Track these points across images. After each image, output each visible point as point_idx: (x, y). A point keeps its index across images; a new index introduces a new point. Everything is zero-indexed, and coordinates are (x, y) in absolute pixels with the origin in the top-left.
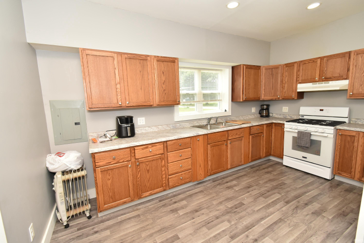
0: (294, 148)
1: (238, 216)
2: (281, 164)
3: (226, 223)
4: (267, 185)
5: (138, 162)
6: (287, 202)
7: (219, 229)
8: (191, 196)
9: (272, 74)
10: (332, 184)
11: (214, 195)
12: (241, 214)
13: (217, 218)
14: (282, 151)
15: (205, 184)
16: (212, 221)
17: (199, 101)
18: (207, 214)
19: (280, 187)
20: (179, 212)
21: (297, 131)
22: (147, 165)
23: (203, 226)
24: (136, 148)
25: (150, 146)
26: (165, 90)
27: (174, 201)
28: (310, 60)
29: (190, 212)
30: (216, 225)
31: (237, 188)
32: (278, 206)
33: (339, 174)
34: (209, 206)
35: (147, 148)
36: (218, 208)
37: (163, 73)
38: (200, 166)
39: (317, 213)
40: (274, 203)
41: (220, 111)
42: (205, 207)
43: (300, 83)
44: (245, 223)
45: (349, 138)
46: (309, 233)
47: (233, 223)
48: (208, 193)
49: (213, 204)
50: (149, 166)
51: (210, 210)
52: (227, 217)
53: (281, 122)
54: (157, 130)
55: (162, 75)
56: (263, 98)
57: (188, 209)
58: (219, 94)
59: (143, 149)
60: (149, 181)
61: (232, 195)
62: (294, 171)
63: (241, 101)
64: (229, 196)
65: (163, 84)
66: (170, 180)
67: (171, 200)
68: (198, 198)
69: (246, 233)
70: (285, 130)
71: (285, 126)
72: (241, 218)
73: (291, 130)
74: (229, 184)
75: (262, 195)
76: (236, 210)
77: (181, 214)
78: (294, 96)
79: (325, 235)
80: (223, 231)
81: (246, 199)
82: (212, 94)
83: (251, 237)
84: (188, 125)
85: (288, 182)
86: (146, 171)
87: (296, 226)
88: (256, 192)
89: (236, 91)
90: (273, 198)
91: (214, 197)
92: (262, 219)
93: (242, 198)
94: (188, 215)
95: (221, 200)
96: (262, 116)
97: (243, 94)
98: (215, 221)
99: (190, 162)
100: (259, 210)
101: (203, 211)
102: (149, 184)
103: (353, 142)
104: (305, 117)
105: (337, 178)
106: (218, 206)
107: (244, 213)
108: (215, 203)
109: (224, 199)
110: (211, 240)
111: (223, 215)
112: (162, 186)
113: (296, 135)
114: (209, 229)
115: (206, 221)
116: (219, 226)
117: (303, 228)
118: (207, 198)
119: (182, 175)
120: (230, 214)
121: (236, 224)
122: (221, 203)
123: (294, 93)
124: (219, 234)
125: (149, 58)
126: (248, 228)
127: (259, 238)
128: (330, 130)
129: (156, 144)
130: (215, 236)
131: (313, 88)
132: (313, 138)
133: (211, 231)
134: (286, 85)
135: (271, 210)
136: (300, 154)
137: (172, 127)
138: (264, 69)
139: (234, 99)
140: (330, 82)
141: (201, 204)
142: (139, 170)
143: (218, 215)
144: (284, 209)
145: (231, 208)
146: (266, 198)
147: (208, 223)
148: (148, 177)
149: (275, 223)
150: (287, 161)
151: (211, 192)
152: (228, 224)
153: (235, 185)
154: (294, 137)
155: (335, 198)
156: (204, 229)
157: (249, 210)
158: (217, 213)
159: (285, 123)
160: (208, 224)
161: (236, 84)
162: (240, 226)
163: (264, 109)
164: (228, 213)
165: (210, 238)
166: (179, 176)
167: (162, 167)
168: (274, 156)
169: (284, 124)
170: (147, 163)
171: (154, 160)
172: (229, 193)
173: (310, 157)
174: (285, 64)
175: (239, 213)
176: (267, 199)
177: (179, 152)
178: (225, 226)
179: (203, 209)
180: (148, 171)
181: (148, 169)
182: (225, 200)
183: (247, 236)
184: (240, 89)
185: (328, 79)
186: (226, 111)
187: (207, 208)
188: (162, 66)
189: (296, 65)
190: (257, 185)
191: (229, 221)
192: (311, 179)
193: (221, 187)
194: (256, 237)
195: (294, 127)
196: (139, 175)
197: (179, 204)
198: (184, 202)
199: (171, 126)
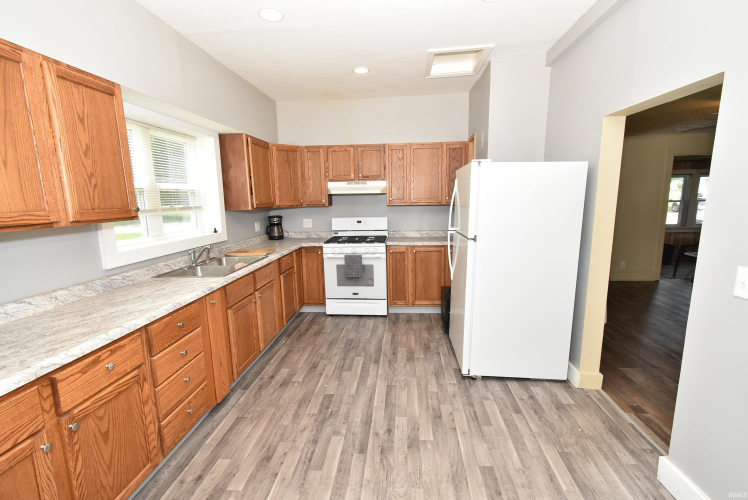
0: (340, 284)
1: (340, 417)
2: (324, 314)
3: (335, 439)
4: (335, 352)
5: (72, 420)
6: (377, 362)
7: (334, 454)
8: (223, 441)
9: (288, 161)
10: (391, 319)
11: (272, 410)
12: (341, 412)
13: (315, 442)
14: (321, 293)
15: (232, 401)
16: (313, 453)
17: (156, 210)
18: (293, 449)
19: (350, 346)
20: (229, 489)
21: (343, 256)
22: (101, 419)
23: (306, 472)
24: (57, 376)
25: (105, 354)
26: (92, 175)
27: (190, 478)
28: (341, 146)
29: (258, 469)
30: (324, 453)
31: (299, 378)
32: (372, 373)
33: (395, 304)
34: (283, 435)
35: (97, 362)
36: (301, 427)
37: (82, 120)
38: (221, 365)
39: (411, 358)
40: (365, 371)
41: (198, 234)
42: (276, 440)
43: (331, 181)
44: (358, 420)
45: (399, 255)
46: (423, 383)
47: (344, 431)
48: (256, 414)
49: (287, 426)
50: (106, 419)
51: (292, 438)
52: (327, 430)
53: (316, 245)
54: (50, 307)
55: (79, 126)
56: (278, 203)
57: (247, 468)
58: (193, 192)
59: (83, 372)
60: (109, 469)
61: (302, 393)
62: (344, 318)
63: (250, 208)
64: (300, 397)
65: (85, 153)
66: (165, 431)
67: (182, 482)
68: (245, 435)
69: (371, 431)
70: (325, 256)
71: (325, 251)
72: (347, 417)
73: (334, 256)
74: (279, 378)
75: (341, 368)
76: (330, 410)
77: (241, 489)
78: (325, 201)
79: (434, 377)
80: (343, 452)
81: (326, 384)
82: (177, 191)
83: (381, 432)
84: (143, 275)
85: (352, 335)
86: (100, 439)
87: (407, 384)
88: (330, 370)
89: (233, 187)
90: (358, 365)
91: (274, 414)
92: (371, 399)
93: (321, 387)
94: (258, 477)
95: (293, 411)
96: (272, 238)
97: (252, 194)
98: (317, 450)
99: (203, 363)
100: (357, 390)
101: (280, 450)
102: (110, 478)
103: (404, 260)
104: (340, 234)
105: (393, 311)
106: (298, 424)
107: (344, 409)
108: (286, 421)
109: (295, 407)
110: (339, 480)
111: (319, 431)
112: (149, 459)
113: (342, 262)
114: (320, 467)
115: (303, 459)
116: (330, 450)
117: (414, 381)
118: (263, 424)
119: (189, 402)
120: (328, 423)
121: (348, 430)
122: (296, 416)
123: (323, 196)
124: (341, 462)
125: (25, 57)
126: (367, 422)
127: (389, 425)
128: (380, 248)
129: (122, 343)
130: (339, 471)
131: (349, 189)
132: (365, 262)
133: (325, 468)
134: (311, 183)
135: (369, 381)
136: (348, 290)
137: (99, 288)
138: (274, 149)
139: (230, 204)
140: (368, 182)
141: (263, 441)
142: (77, 447)
143: (312, 438)
144: (380, 372)
145: (320, 412)
146: (350, 369)
147: (310, 461)
148: (107, 456)
149: (388, 394)
150: (332, 307)
151: (259, 409)
152: (338, 438)
153: (291, 375)
154: (338, 266)
155: (406, 333)
156: (313, 475)
157: (346, 399)
158: (306, 436)
159: (325, 245)
160: (309, 463)
161: (232, 173)
162: (357, 428)
163: (274, 225)
164: (323, 422)
165: (336, 478)
166: (184, 408)
167: (144, 403)
168: (309, 304)
169: (321, 248)
170: (100, 413)
171: (121, 392)
172: (293, 393)
173: (362, 291)
174: (306, 147)
175: (337, 412)
176: (353, 370)
177: (180, 347)
178: (337, 446)
179: (276, 447)
180: (105, 435)
181: (104, 430)
182: (299, 407)
183: (377, 434)
184: (244, 183)
185: (366, 178)
186: (215, 231)
187: (281, 440)
188: (76, 96)
189: (322, 153)
190: (321, 358)
191: (337, 433)
192: (371, 322)
193: (270, 389)
194: (385, 428)
195: (337, 250)
196: (80, 463)
197: (213, 476)
198: (222, 464)
199: (98, 285)
